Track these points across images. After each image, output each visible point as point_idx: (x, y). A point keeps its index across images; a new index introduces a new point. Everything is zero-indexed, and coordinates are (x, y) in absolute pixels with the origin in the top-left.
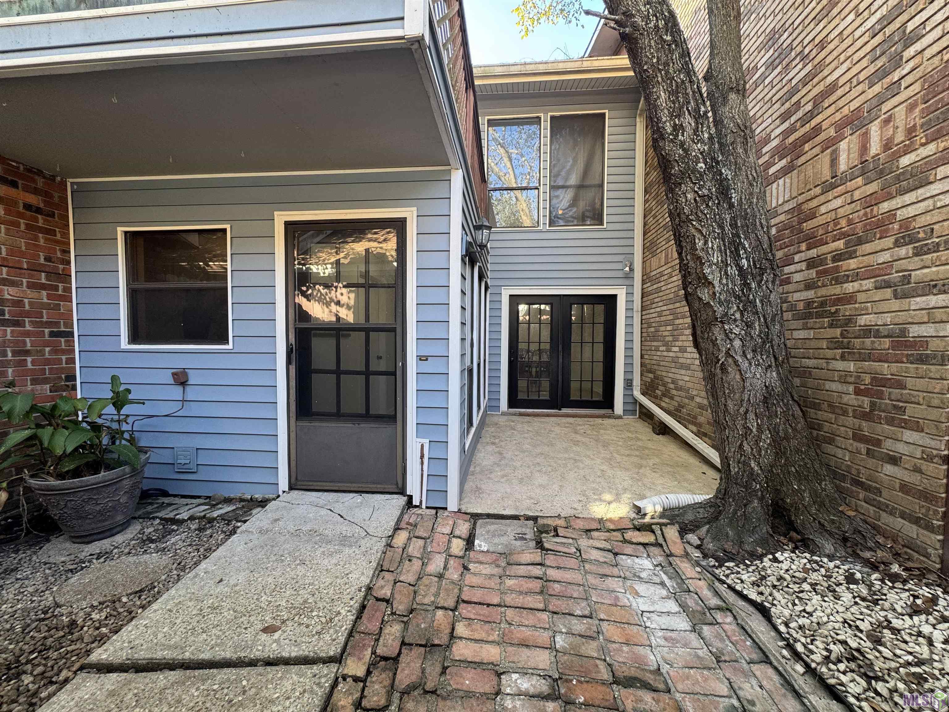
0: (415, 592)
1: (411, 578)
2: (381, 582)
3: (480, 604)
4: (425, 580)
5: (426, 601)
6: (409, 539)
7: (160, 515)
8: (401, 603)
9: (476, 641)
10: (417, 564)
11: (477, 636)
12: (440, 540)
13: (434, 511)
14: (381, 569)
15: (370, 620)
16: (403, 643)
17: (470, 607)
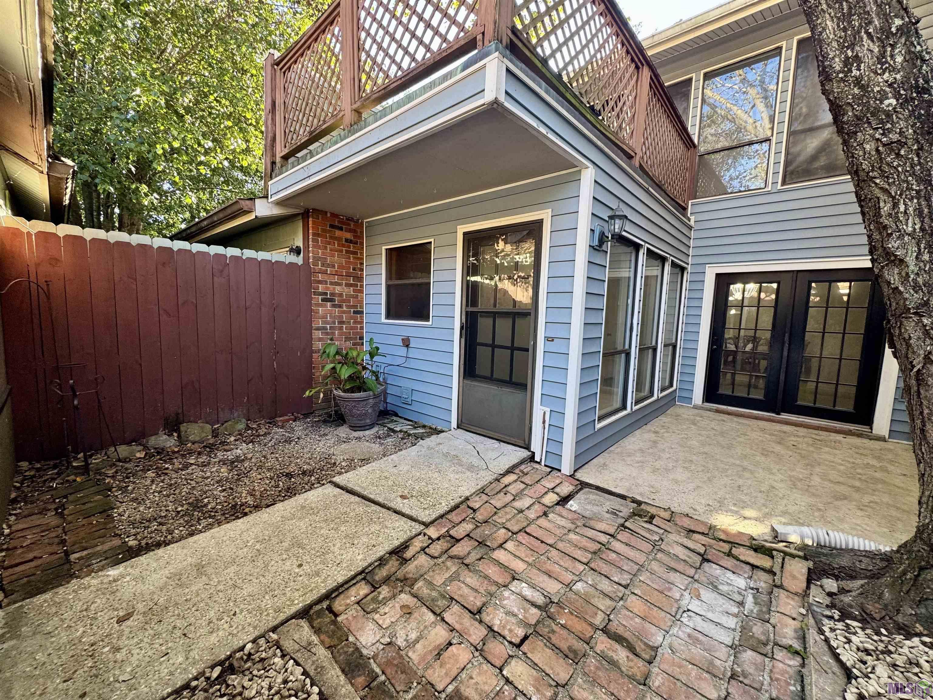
0: (496, 513)
1: (498, 505)
2: (477, 498)
3: (537, 538)
4: (507, 509)
5: (499, 521)
6: (516, 481)
7: (389, 425)
8: (481, 514)
9: (515, 556)
10: (509, 497)
11: (517, 553)
12: (539, 489)
13: (549, 470)
14: (482, 491)
15: (456, 515)
16: (468, 535)
17: (526, 537)
